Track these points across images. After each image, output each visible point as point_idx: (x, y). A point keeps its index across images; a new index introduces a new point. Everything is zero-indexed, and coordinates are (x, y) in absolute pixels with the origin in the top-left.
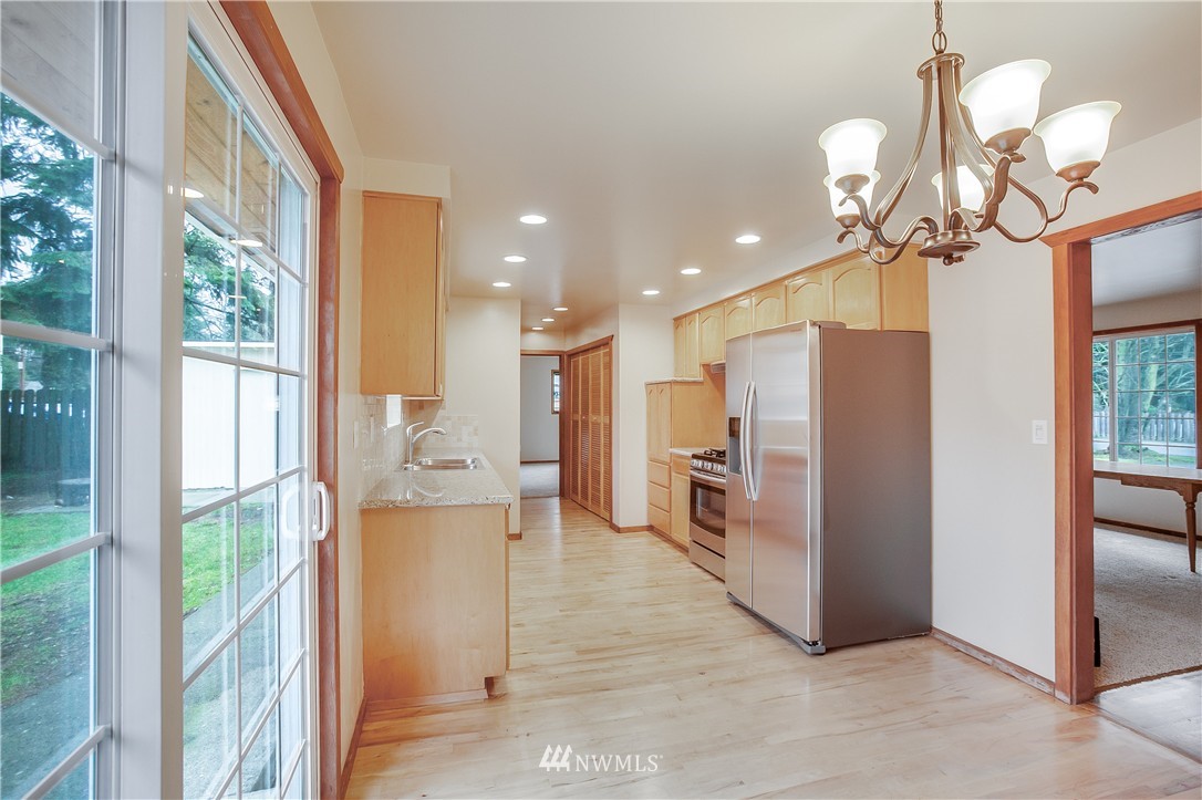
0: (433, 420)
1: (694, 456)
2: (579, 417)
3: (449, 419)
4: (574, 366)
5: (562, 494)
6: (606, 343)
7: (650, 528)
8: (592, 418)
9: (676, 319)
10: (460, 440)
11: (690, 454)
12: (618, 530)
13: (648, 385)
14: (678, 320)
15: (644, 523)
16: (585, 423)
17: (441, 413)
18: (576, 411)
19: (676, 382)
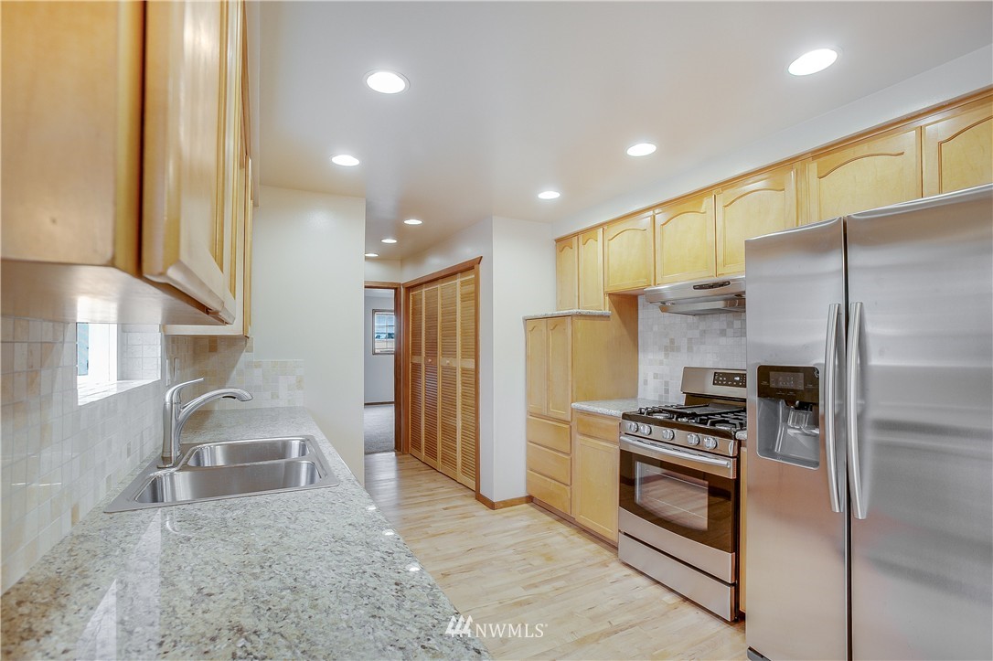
0: (234, 367)
1: (625, 416)
2: (422, 359)
3: (258, 365)
4: (414, 302)
5: (400, 446)
6: (470, 267)
7: (530, 499)
8: (442, 361)
9: (558, 241)
10: (275, 396)
11: (619, 414)
12: (492, 505)
13: (526, 320)
14: (563, 243)
15: (522, 493)
16: (432, 368)
17: (245, 357)
18: (417, 352)
19: (580, 315)
